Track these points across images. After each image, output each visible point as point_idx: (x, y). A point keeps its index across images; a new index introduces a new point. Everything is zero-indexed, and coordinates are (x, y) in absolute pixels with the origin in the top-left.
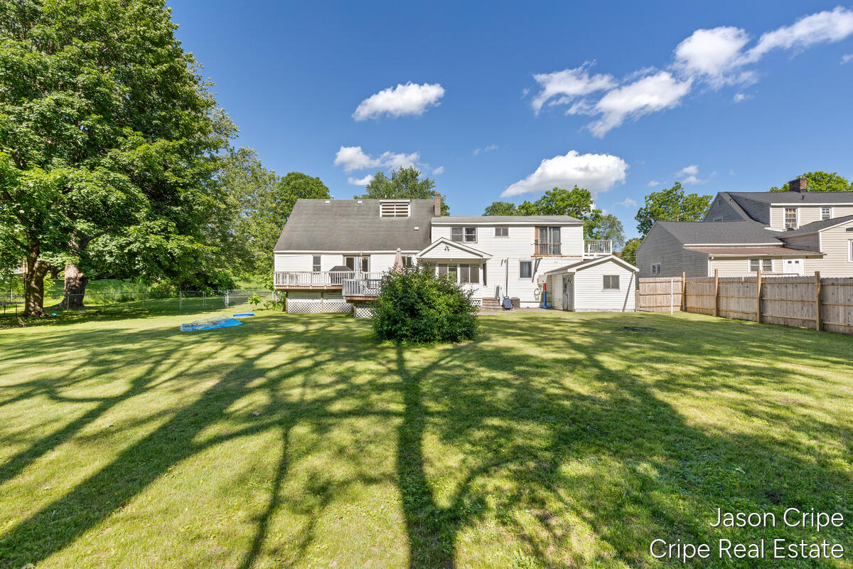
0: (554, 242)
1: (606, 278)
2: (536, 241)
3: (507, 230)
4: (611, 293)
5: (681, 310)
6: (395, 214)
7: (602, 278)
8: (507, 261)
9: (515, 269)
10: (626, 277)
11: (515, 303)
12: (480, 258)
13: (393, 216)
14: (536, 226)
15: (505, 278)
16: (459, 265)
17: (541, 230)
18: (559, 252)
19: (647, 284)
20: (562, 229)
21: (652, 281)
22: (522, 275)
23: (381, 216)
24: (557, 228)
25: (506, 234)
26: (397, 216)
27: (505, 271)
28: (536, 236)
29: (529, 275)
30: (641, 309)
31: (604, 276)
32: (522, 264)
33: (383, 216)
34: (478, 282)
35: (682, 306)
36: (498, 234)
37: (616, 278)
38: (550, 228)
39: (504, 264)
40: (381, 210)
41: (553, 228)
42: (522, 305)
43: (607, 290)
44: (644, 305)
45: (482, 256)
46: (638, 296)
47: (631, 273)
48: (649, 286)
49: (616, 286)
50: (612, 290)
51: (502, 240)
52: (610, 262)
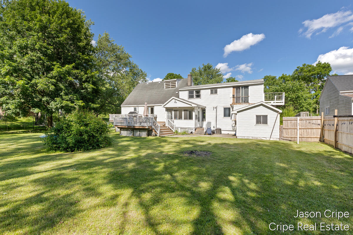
0: (245, 95)
1: (258, 117)
2: (233, 95)
3: (217, 90)
4: (262, 126)
5: (320, 141)
6: (171, 86)
7: (255, 117)
8: (216, 108)
9: (221, 112)
10: (273, 117)
11: (219, 131)
12: (191, 106)
13: (170, 88)
14: (234, 87)
15: (215, 117)
16: (183, 110)
17: (237, 89)
18: (248, 102)
19: (289, 122)
20: (250, 87)
21: (293, 119)
22: (225, 116)
23: (165, 88)
24: (246, 87)
25: (216, 92)
26: (172, 87)
27: (215, 113)
28: (233, 92)
29: (229, 116)
30: (284, 138)
31: (257, 116)
32: (225, 109)
33: (166, 88)
34: (192, 119)
35: (320, 138)
36: (212, 93)
37: (265, 117)
38: (242, 87)
39: (215, 110)
40: (165, 85)
41: (244, 87)
42: (223, 132)
43: (258, 125)
44: (287, 136)
45: (192, 105)
46: (281, 130)
47: (277, 114)
48: (291, 123)
49: (265, 122)
50: (262, 125)
51: (214, 96)
52: (262, 106)
